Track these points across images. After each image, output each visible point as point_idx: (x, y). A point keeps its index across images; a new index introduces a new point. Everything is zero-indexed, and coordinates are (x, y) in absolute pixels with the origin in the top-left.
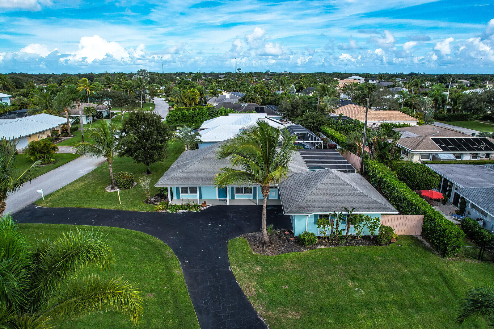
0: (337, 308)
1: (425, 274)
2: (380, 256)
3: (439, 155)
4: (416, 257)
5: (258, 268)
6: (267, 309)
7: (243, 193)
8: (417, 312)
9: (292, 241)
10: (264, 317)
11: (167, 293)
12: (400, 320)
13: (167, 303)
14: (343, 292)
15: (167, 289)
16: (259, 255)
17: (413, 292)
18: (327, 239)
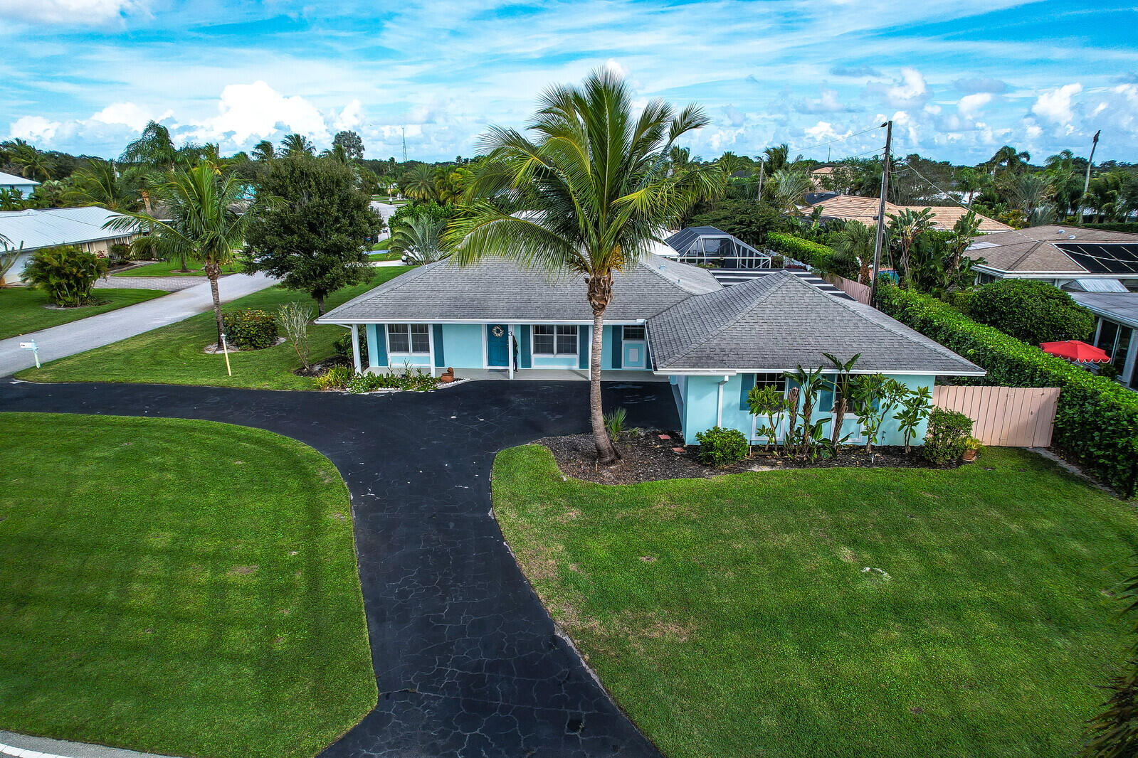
0: (804, 615)
1: (1074, 536)
2: (933, 491)
3: (1080, 281)
4: (1043, 496)
5: (574, 514)
6: (585, 613)
7: (553, 352)
8: (1064, 633)
9: (677, 455)
10: (574, 635)
11: (294, 565)
12: (1010, 651)
13: (286, 590)
14: (824, 574)
15: (298, 555)
16: (578, 483)
17: (1044, 580)
18: (778, 451)
